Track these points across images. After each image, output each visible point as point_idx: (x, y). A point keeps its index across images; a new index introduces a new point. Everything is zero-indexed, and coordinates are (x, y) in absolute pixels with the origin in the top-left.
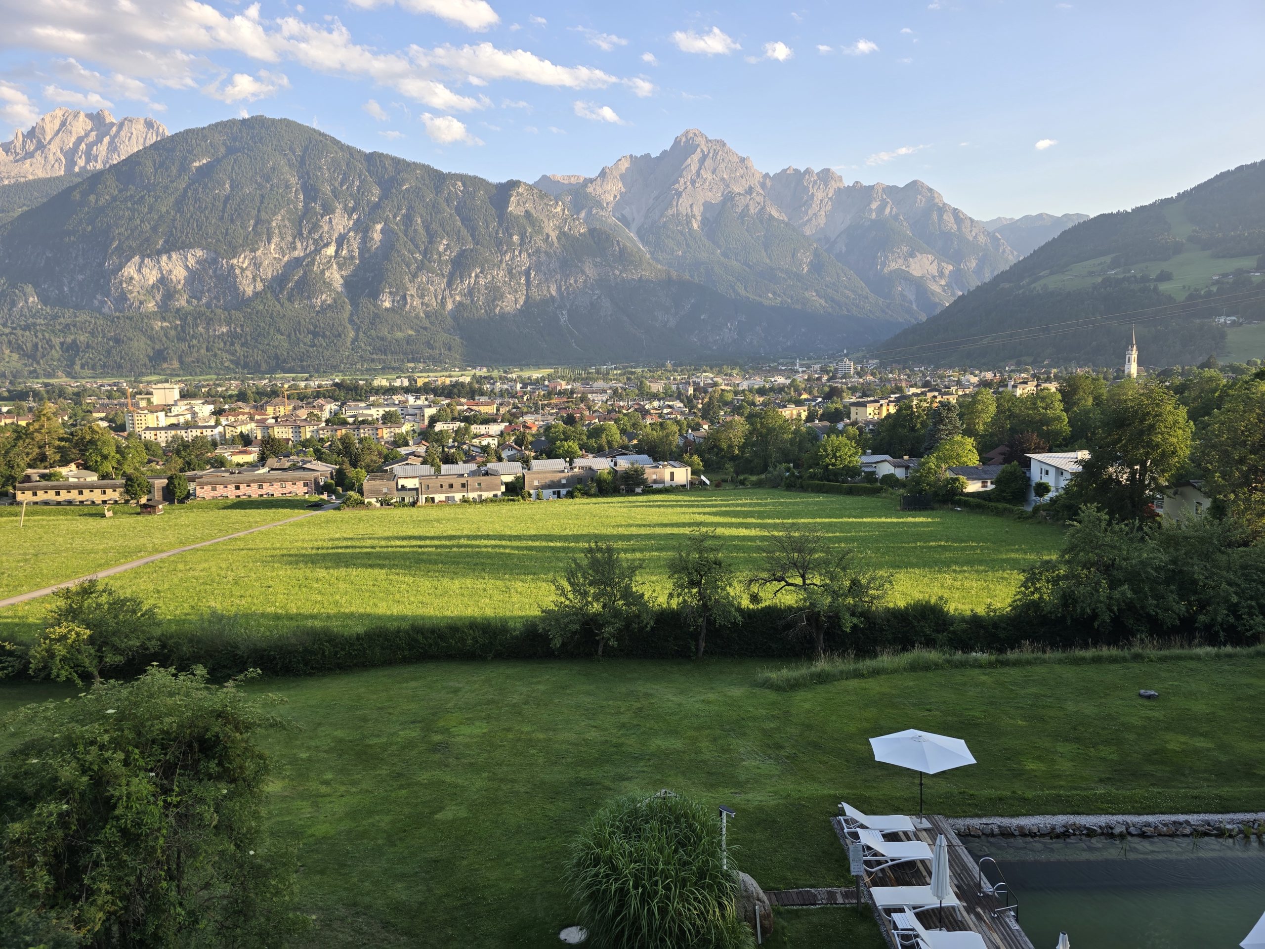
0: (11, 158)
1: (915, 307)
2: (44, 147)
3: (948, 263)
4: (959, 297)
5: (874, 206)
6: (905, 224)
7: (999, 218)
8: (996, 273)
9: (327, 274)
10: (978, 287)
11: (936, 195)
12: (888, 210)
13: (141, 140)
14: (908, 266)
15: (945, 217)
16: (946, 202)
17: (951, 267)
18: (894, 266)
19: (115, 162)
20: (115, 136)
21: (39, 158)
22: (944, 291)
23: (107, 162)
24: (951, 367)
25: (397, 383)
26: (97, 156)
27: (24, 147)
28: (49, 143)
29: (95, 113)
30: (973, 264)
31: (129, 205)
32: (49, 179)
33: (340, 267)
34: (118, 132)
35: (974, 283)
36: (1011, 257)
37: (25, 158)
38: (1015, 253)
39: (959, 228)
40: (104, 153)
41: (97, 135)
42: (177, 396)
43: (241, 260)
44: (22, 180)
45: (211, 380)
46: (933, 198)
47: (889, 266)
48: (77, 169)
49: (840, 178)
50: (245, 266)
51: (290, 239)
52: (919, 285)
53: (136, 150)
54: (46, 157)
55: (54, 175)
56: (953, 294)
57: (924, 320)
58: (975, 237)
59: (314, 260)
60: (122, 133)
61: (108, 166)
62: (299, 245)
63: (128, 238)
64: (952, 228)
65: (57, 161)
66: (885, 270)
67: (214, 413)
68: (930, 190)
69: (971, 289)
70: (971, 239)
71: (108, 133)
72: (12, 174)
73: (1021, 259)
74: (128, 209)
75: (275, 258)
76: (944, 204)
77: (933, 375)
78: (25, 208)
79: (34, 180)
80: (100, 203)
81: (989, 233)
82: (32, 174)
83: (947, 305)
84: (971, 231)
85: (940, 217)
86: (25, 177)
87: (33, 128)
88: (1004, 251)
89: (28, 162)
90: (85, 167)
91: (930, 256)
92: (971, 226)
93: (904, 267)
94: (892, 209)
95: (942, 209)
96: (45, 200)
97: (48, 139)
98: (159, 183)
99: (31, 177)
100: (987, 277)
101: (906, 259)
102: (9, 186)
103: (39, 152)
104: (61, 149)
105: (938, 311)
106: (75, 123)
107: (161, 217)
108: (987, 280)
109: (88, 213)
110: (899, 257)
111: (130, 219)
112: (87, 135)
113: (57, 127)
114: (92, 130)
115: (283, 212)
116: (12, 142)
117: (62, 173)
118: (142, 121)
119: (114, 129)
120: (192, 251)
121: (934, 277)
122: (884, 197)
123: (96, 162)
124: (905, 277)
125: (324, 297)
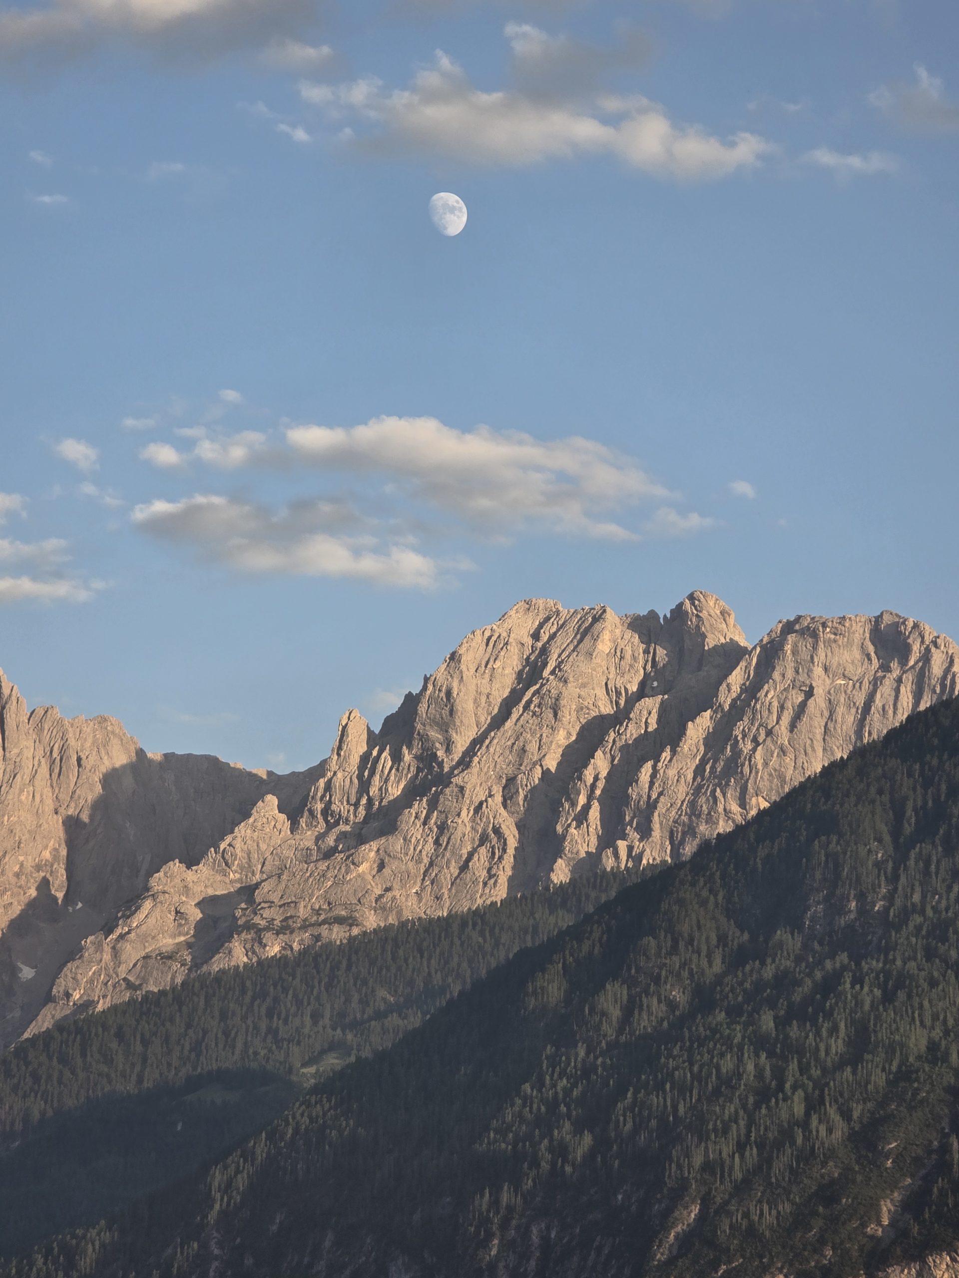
2: (444, 780)
13: (847, 720)
20: (738, 710)
23: (691, 830)
26: (652, 806)
28: (465, 762)
34: (752, 690)
41: (663, 710)
44: (337, 934)
48: (561, 873)
53: (817, 767)
54: (442, 828)
55: (464, 906)
60: (770, 694)
61: (689, 849)
65: (484, 839)
72: (303, 912)
78: (333, 1062)
79: (382, 935)
82: (380, 906)
86: (349, 921)
87: (411, 701)
89: (369, 852)
90: (594, 859)
97: (461, 743)
99: (371, 921)
102: (280, 962)
103: (420, 806)
104: (510, 785)
106: (577, 666)
112: (621, 717)
114: (642, 693)
116: (320, 770)
117: (500, 893)
118: (860, 632)
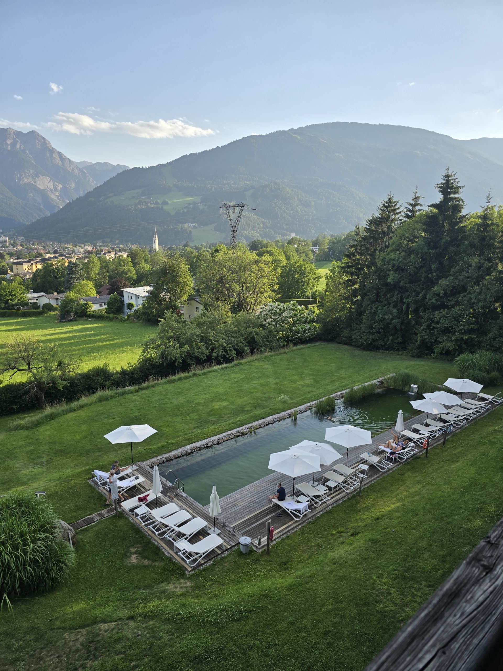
1: (42, 207)
3: (59, 183)
4: (68, 203)
5: (9, 142)
6: (30, 156)
7: (84, 161)
8: (86, 192)
10: (77, 199)
11: (47, 142)
12: (18, 146)
14: (35, 182)
15: (54, 156)
16: (54, 147)
17: (61, 186)
18: (26, 181)
22: (58, 199)
24: (68, 242)
30: (73, 185)
35: (75, 196)
36: (93, 184)
38: (95, 182)
39: (63, 164)
46: (46, 144)
47: (23, 181)
52: (43, 193)
56: (64, 201)
57: (49, 215)
58: (73, 170)
64: (59, 163)
66: (21, 183)
68: (44, 138)
69: (74, 200)
70: (70, 171)
73: (98, 185)
76: (53, 148)
77: (59, 247)
81: (80, 169)
83: (61, 207)
84: (70, 166)
85: (51, 155)
88: (89, 180)
91: (48, 178)
92: (70, 163)
93: (33, 182)
94: (20, 146)
95: (52, 151)
100: (82, 194)
101: (33, 177)
105: (56, 210)
108: (82, 195)
110: (29, 176)
121: (51, 190)
122: (15, 137)
124: (36, 189)
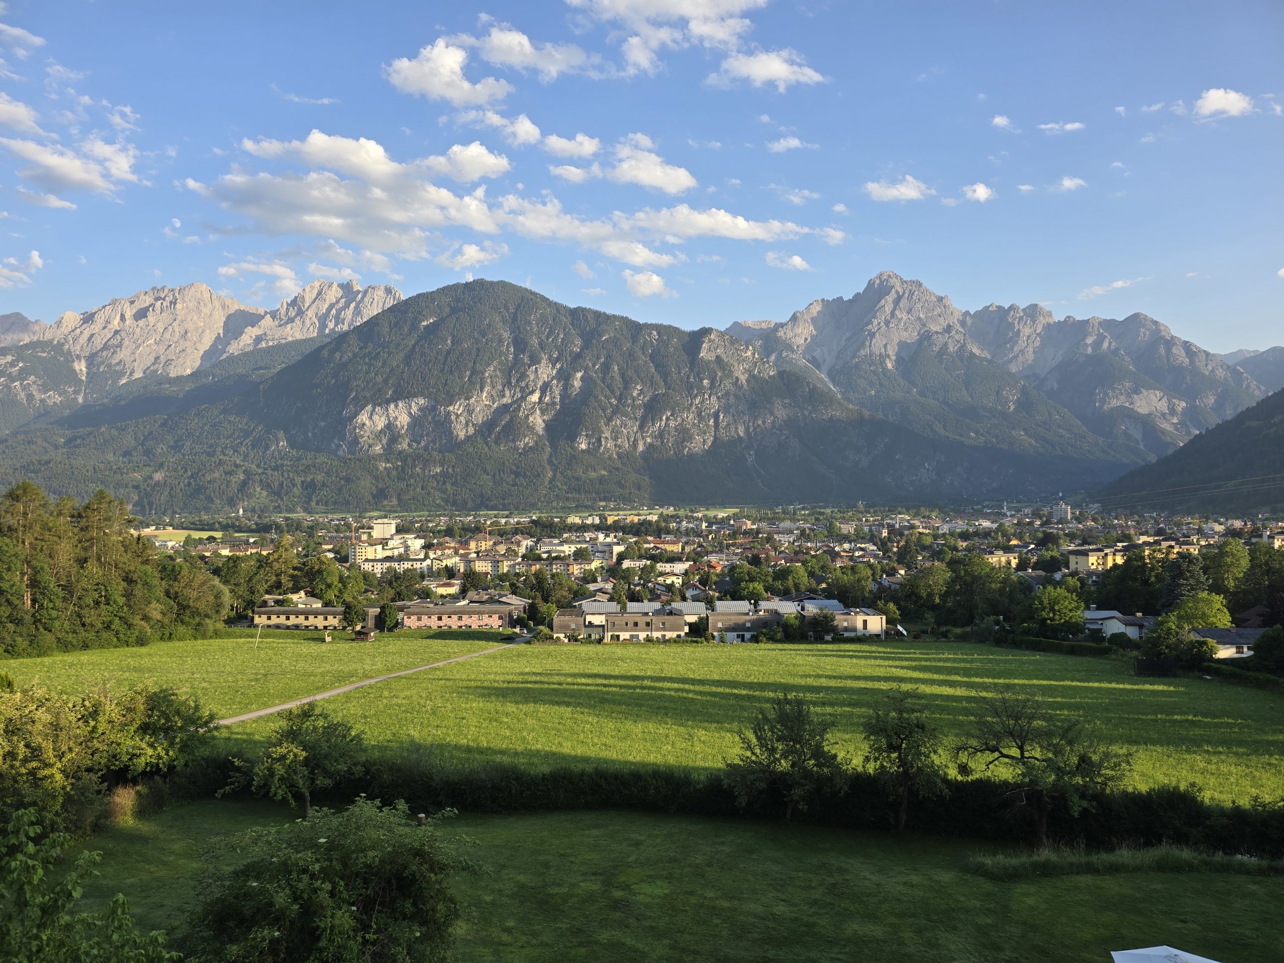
0: (276, 323)
1: (1142, 447)
2: (303, 313)
3: (1180, 400)
4: (1196, 436)
5: (1089, 340)
6: (1127, 359)
7: (1241, 351)
8: (1239, 410)
9: (531, 419)
10: (1218, 426)
11: (1162, 328)
12: (1106, 345)
13: (381, 305)
14: (1132, 403)
15: (1174, 350)
16: (1174, 334)
17: (1184, 404)
18: (1115, 403)
19: (358, 324)
20: (360, 302)
21: (298, 323)
22: (1177, 429)
23: (352, 324)
24: (1190, 513)
25: (589, 521)
26: (344, 319)
27: (287, 313)
28: (307, 310)
29: (345, 283)
30: (1211, 400)
31: (367, 360)
32: (305, 340)
33: (543, 412)
34: (363, 298)
35: (1214, 421)
36: (1257, 393)
37: (287, 323)
38: (1263, 388)
39: (1192, 362)
40: (350, 317)
41: (345, 302)
42: (393, 531)
43: (456, 407)
44: (283, 341)
45: (424, 516)
46: (1159, 331)
47: (1109, 403)
48: (327, 331)
49: (1050, 314)
50: (459, 412)
51: (500, 387)
52: (1146, 423)
53: (376, 313)
54: (303, 322)
55: (308, 337)
56: (1188, 433)
57: (1154, 461)
58: (1213, 371)
59: (520, 406)
60: (366, 299)
61: (352, 327)
62: (507, 393)
63: (363, 389)
64: (1183, 362)
65: (312, 324)
66: (1105, 407)
67: (423, 547)
68: (1156, 323)
69: (1210, 428)
70: (1207, 373)
71: (354, 300)
72: (276, 337)
73: (1270, 394)
74: (366, 364)
75: (486, 405)
76: (1173, 337)
77: (1168, 522)
78: (284, 365)
79: (292, 342)
80: (344, 360)
81: (1228, 367)
82: (291, 336)
83: (1182, 444)
84: (1206, 365)
85: (1169, 351)
86: (286, 339)
87: (296, 297)
88: (1248, 386)
89: (289, 326)
90: (334, 329)
91: (1157, 392)
92: (1207, 360)
93: (1127, 405)
94: (1110, 343)
95: (1171, 342)
96: (300, 358)
97: (306, 306)
98: (392, 341)
99: (290, 339)
100: (1230, 413)
101: (1129, 396)
102: (272, 346)
103: (299, 318)
104: (316, 314)
105: (1170, 451)
106: (329, 292)
107: (392, 370)
108: (1229, 418)
109: (333, 368)
110: (1121, 394)
111: (367, 373)
112: (337, 302)
113: (314, 296)
114: (342, 298)
115: (495, 363)
116: (278, 310)
118: (383, 288)
119: (360, 296)
120: (415, 399)
121: (1164, 415)
122: (1101, 331)
123: (343, 324)
124: (1131, 415)
125: (527, 440)
